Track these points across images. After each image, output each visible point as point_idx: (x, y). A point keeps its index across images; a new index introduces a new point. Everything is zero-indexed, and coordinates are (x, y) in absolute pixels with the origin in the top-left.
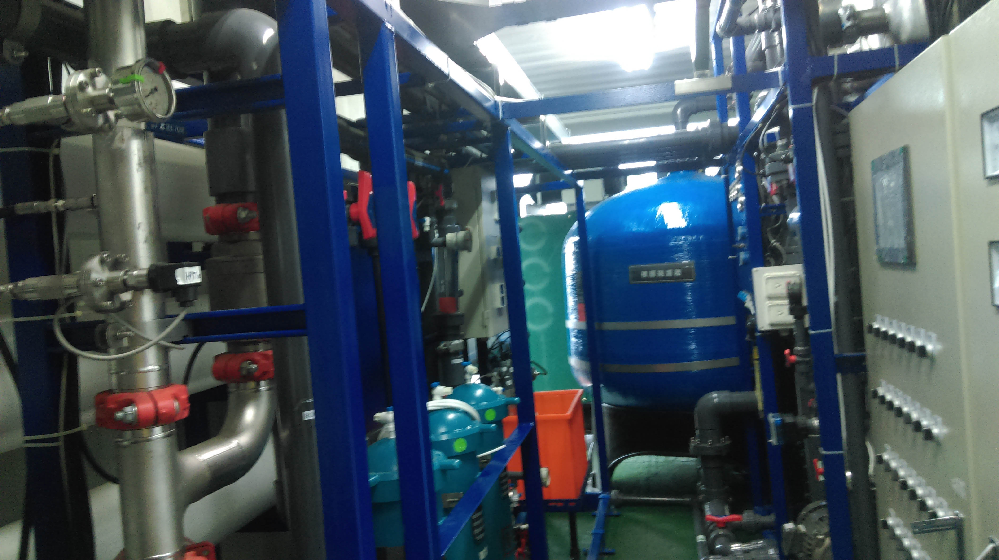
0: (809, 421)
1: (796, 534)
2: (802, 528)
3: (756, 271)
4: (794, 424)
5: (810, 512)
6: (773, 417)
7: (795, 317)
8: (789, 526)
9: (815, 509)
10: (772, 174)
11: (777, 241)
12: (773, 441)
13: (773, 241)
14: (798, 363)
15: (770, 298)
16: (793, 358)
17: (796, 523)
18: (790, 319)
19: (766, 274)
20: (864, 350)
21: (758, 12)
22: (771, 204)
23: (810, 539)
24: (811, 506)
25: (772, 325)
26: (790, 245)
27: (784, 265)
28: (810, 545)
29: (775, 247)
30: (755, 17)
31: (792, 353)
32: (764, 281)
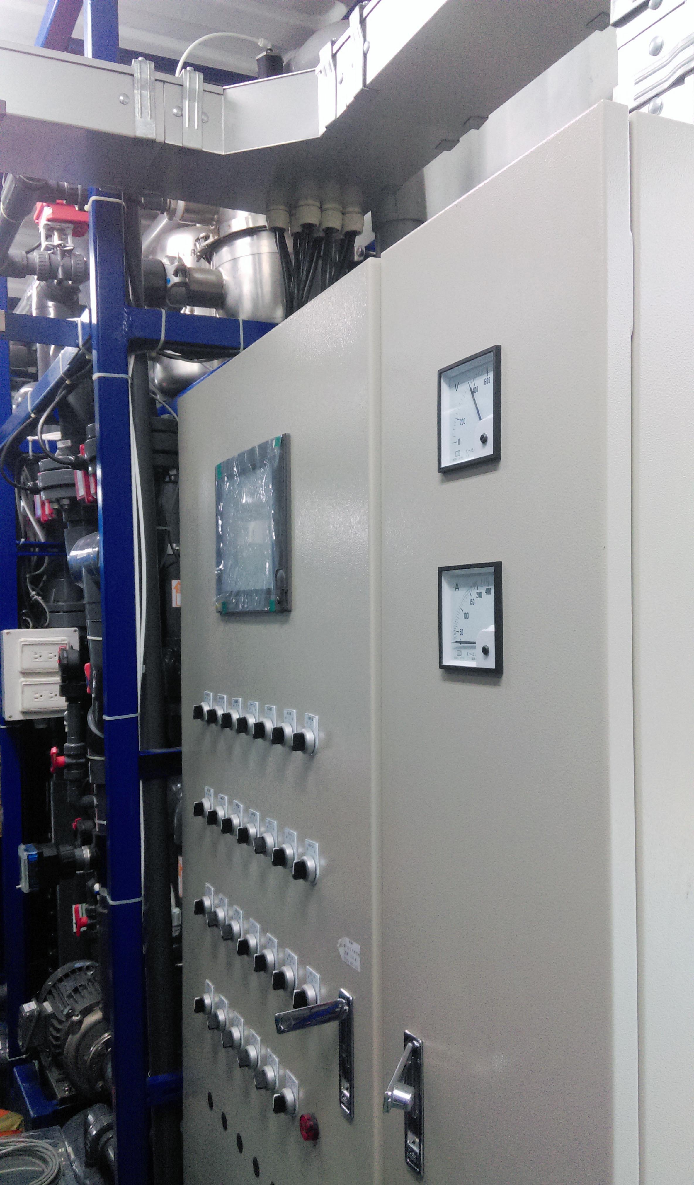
0: (77, 852)
1: (41, 1017)
2: (48, 1006)
3: (8, 633)
4: (56, 858)
5: (60, 980)
6: (26, 850)
7: (68, 700)
8: (30, 1007)
9: (66, 976)
10: (46, 488)
11: (38, 594)
12: (24, 886)
13: (34, 593)
14: (68, 766)
15: (25, 674)
16: (61, 759)
17: (40, 1001)
18: (61, 702)
19: (22, 640)
20: (179, 744)
21: (40, 249)
22: (32, 540)
23: (60, 1022)
24: (60, 973)
25: (24, 713)
26: (55, 601)
27: (47, 627)
28: (58, 1030)
29: (36, 600)
30: (35, 256)
31: (61, 753)
32: (19, 650)
